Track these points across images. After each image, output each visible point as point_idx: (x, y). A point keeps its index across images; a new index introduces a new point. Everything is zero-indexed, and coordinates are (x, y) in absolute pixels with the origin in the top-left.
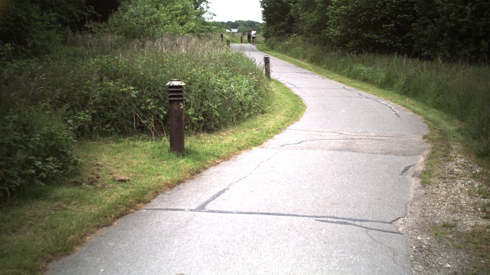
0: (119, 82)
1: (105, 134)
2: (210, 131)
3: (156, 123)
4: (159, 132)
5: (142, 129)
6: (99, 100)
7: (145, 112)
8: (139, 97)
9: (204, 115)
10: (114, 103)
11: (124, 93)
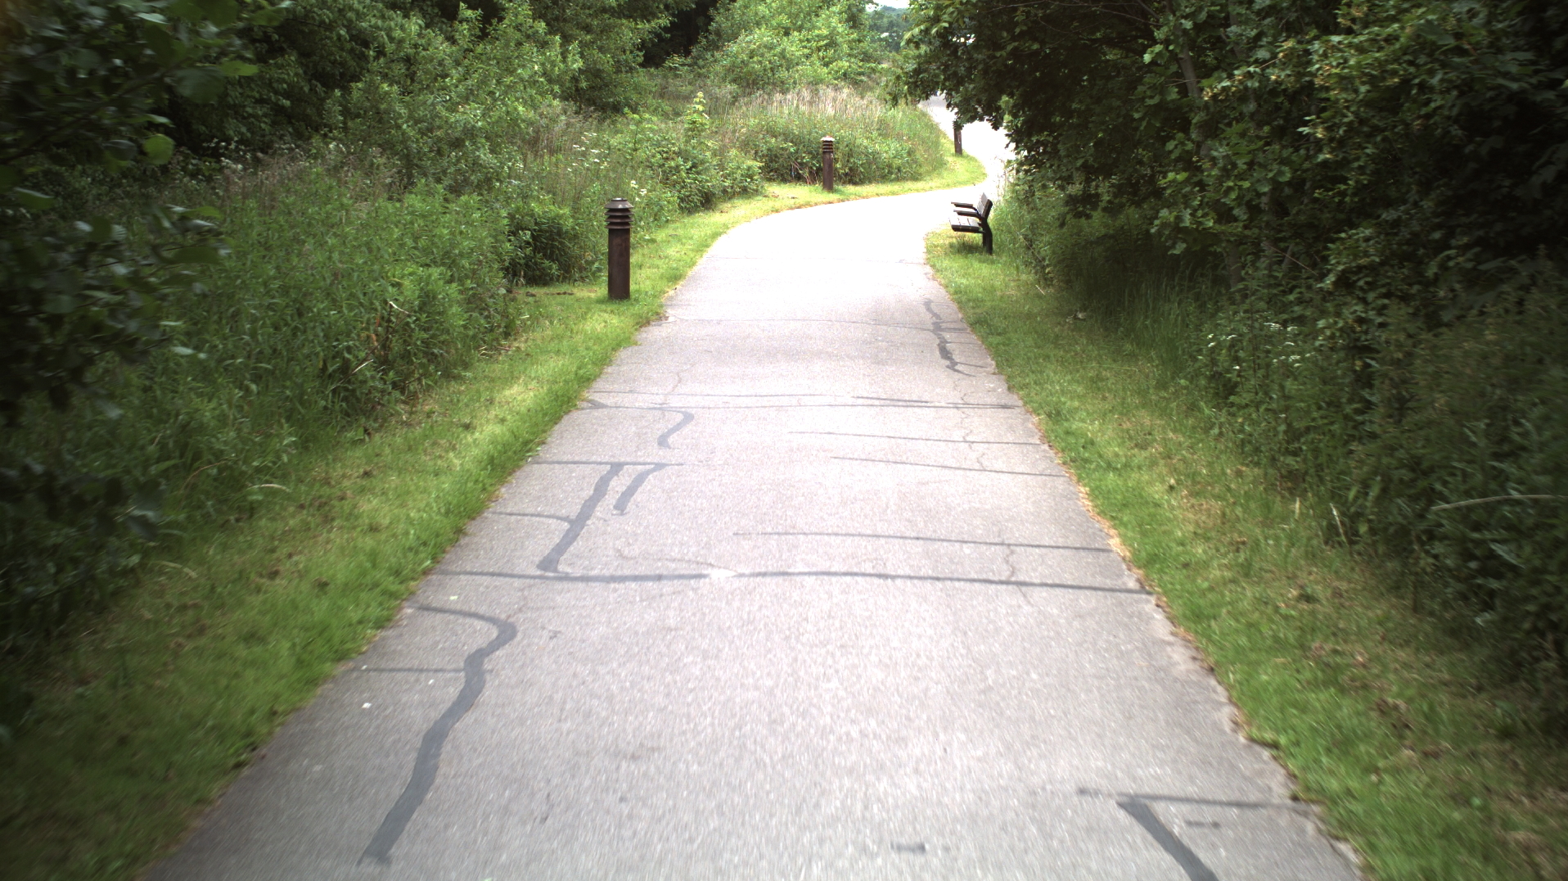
0: (780, 139)
1: (770, 180)
2: (855, 184)
3: (810, 173)
4: (813, 182)
5: (799, 178)
6: (765, 152)
7: (801, 164)
8: (797, 152)
9: (851, 169)
10: (776, 156)
11: (782, 149)
